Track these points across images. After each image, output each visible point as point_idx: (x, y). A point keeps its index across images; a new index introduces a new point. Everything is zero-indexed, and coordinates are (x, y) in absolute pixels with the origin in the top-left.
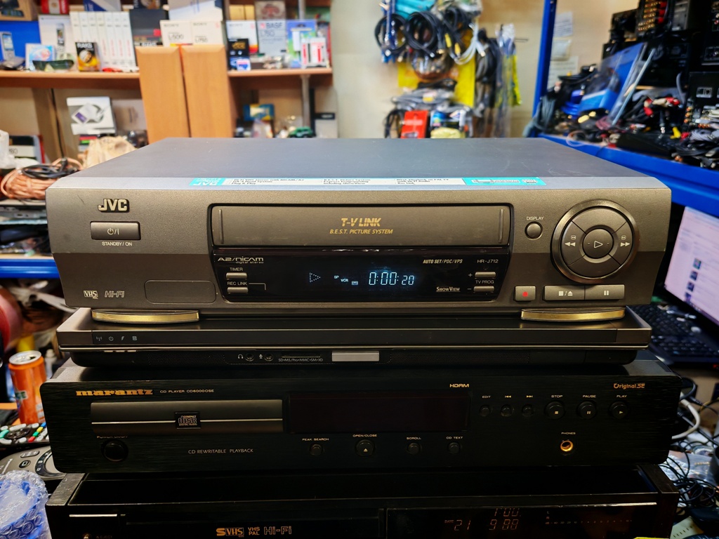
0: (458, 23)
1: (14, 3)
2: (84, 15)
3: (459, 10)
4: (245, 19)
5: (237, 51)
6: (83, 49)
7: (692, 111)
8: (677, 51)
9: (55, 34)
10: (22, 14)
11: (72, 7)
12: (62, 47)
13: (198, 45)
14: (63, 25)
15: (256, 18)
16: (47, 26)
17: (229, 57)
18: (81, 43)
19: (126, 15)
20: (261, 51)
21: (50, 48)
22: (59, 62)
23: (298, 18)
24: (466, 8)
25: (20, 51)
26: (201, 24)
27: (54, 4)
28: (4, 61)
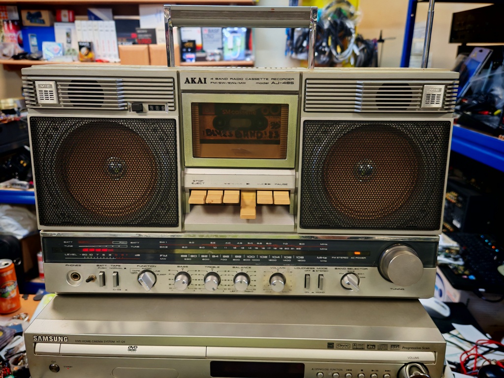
1: (39, 15)
2: (85, 23)
5: (187, 48)
6: (83, 46)
9: (65, 36)
10: (43, 22)
11: (77, 17)
12: (69, 45)
13: (161, 45)
14: (70, 29)
16: (60, 30)
17: (182, 53)
18: (82, 42)
19: (113, 23)
20: (205, 48)
21: (59, 45)
26: (163, 30)
27: (65, 14)
28: (31, 53)
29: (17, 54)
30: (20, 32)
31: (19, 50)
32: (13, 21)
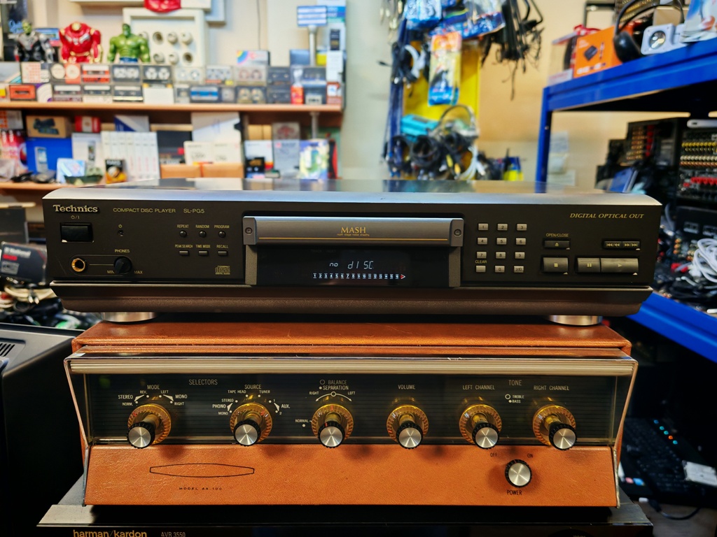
0: (458, 146)
1: (51, 123)
2: (115, 134)
3: (459, 137)
4: (263, 138)
5: (253, 167)
6: (112, 166)
7: (681, 243)
8: (665, 182)
9: (86, 151)
10: (57, 132)
11: (104, 126)
12: (92, 162)
13: (218, 163)
14: (94, 142)
15: (272, 138)
16: (80, 144)
17: (246, 174)
18: (111, 161)
19: (153, 136)
20: (276, 167)
21: (80, 163)
22: (89, 177)
23: (311, 138)
24: (464, 133)
25: (52, 165)
26: (222, 145)
27: (87, 124)
28: (38, 173)
29: (18, 175)
30: (23, 146)
31: (22, 169)
32: (15, 131)
